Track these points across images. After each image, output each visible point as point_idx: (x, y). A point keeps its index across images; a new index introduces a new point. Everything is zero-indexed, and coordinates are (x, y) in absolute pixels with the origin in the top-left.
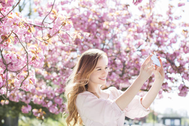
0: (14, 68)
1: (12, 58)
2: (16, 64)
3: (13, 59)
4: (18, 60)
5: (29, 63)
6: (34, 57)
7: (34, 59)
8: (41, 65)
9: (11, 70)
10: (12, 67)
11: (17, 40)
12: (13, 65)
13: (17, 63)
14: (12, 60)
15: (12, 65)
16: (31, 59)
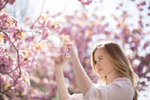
0: (7, 70)
1: (3, 59)
2: (9, 66)
3: (5, 60)
4: (10, 61)
5: (21, 64)
6: (25, 58)
7: (26, 59)
8: (33, 66)
9: (4, 72)
10: (5, 68)
11: (7, 39)
12: (6, 67)
13: (9, 64)
14: (4, 62)
15: (4, 67)
16: (23, 60)
